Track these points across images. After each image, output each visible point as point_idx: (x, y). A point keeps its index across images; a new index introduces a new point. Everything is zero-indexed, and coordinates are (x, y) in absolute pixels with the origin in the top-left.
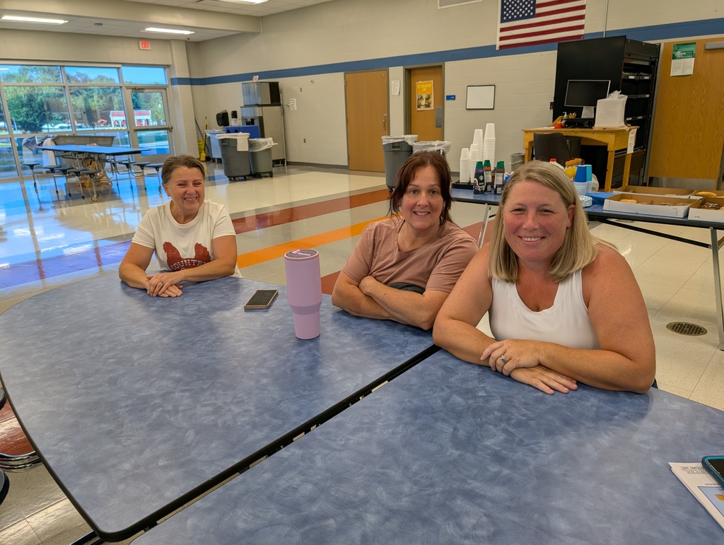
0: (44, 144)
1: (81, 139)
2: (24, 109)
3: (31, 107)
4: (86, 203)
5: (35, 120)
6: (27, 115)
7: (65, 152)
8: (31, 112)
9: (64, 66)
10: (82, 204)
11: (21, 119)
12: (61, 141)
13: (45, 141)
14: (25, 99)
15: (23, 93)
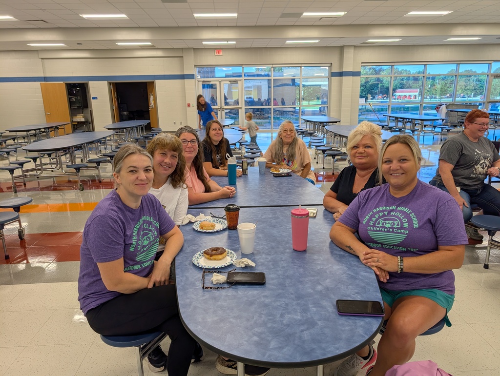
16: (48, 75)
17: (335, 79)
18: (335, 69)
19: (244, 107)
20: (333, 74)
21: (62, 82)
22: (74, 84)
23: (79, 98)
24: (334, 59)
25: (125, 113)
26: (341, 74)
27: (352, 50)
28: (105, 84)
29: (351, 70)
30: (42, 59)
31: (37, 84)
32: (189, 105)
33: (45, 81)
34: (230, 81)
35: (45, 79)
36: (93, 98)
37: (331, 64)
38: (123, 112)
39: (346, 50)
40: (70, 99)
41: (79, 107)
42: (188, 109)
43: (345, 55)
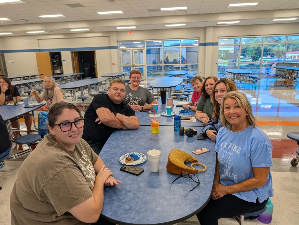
0: (272, 66)
1: (287, 64)
2: (255, 52)
3: (258, 51)
4: (288, 89)
5: (258, 56)
6: (255, 54)
7: (284, 69)
8: (257, 53)
9: (288, 36)
10: (286, 89)
11: (253, 55)
12: (279, 65)
13: (273, 64)
14: (256, 48)
15: (256, 47)
16: (41, 48)
17: (202, 48)
18: (202, 42)
19: (146, 65)
20: (201, 45)
21: (48, 52)
22: (56, 53)
23: (58, 60)
24: (201, 34)
25: (86, 68)
26: (205, 44)
27: (212, 29)
28: (69, 53)
29: (211, 41)
30: (38, 39)
31: (34, 53)
32: (113, 64)
33: (39, 51)
34: (138, 50)
35: (40, 50)
36: (63, 60)
37: (199, 38)
38: (85, 67)
39: (207, 29)
40: (52, 61)
41: (57, 65)
42: (113, 66)
43: (207, 32)
